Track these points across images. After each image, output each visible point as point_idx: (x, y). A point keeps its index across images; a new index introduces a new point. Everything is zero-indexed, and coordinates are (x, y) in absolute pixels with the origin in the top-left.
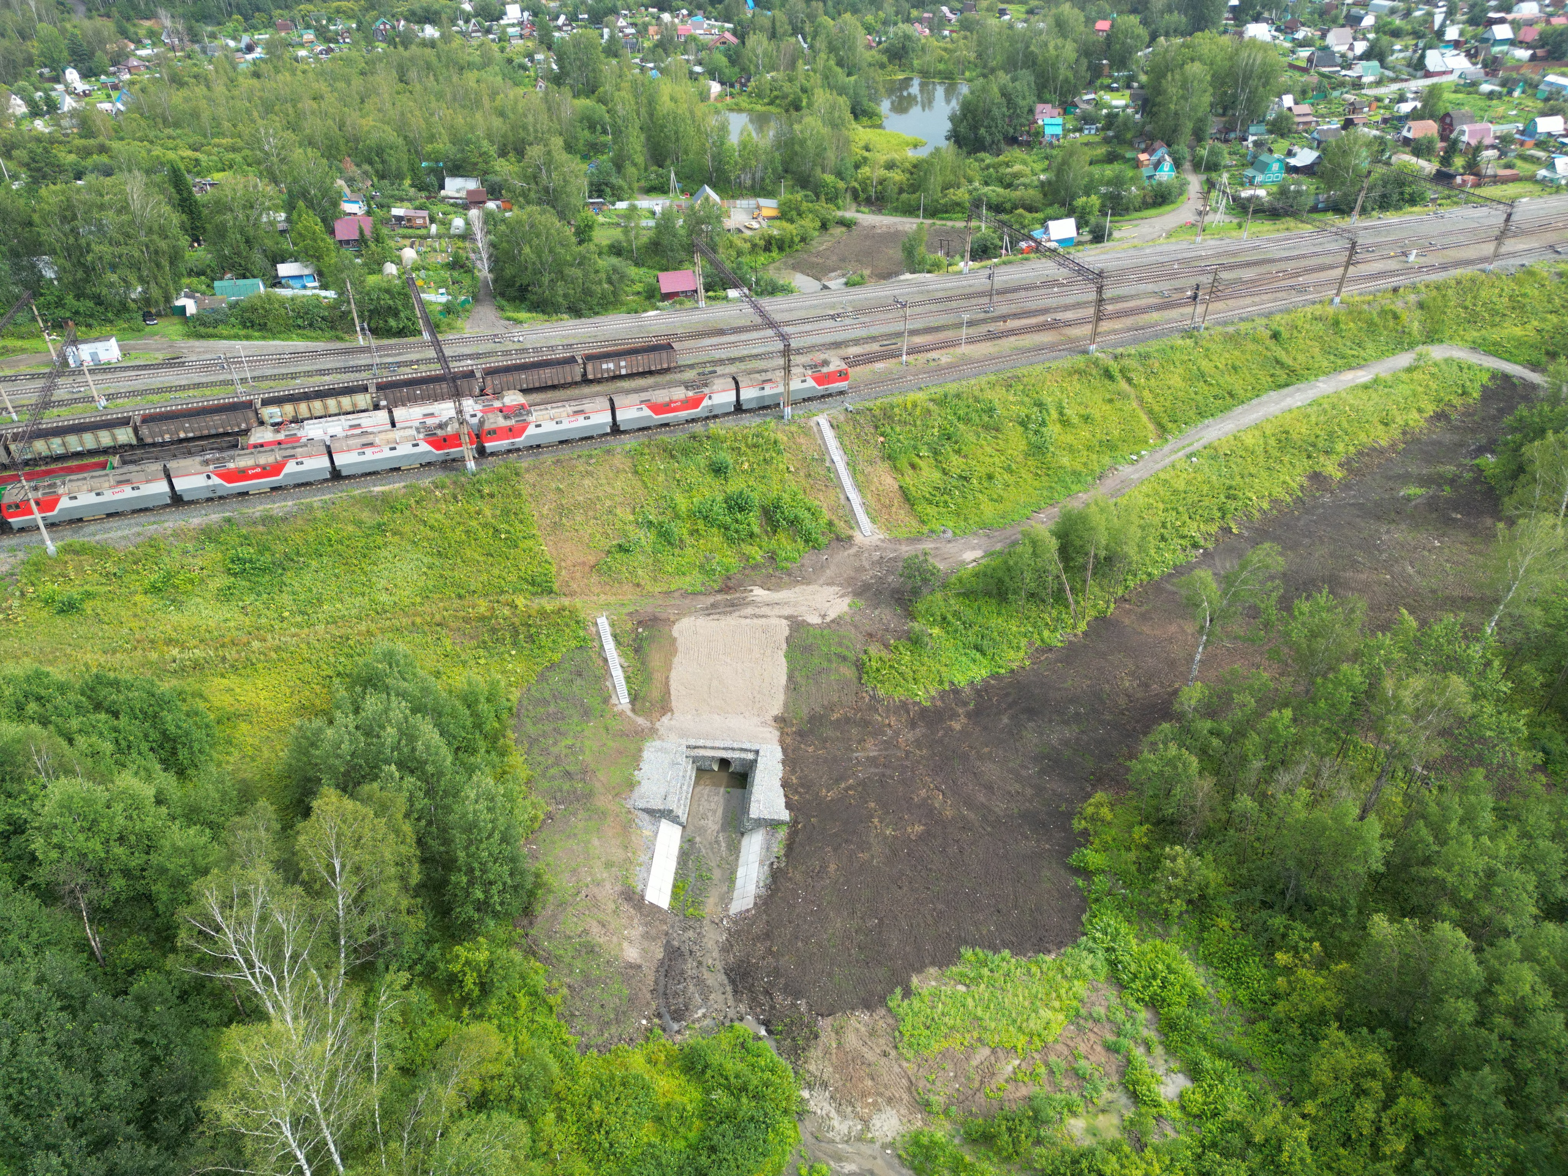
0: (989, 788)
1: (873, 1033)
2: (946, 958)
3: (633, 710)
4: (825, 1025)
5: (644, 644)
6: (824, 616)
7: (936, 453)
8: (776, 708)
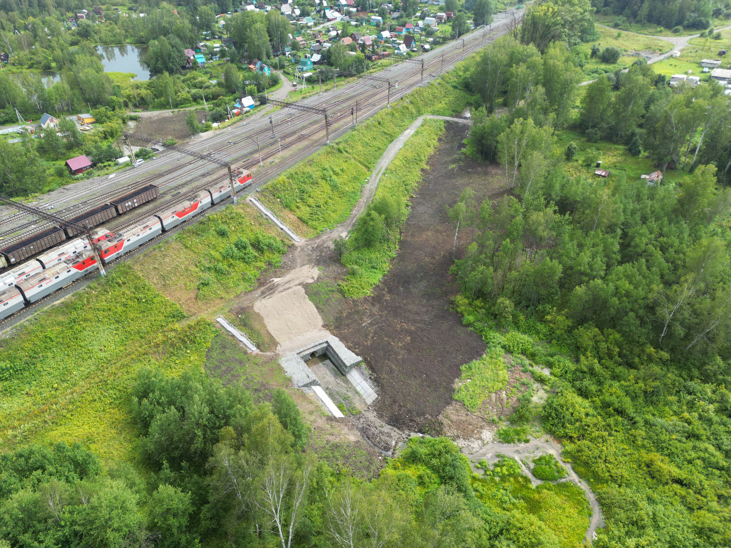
0: (417, 313)
1: (457, 411)
2: (458, 374)
3: (261, 351)
4: (440, 417)
5: (246, 321)
6: (313, 278)
7: (301, 199)
8: (320, 322)
